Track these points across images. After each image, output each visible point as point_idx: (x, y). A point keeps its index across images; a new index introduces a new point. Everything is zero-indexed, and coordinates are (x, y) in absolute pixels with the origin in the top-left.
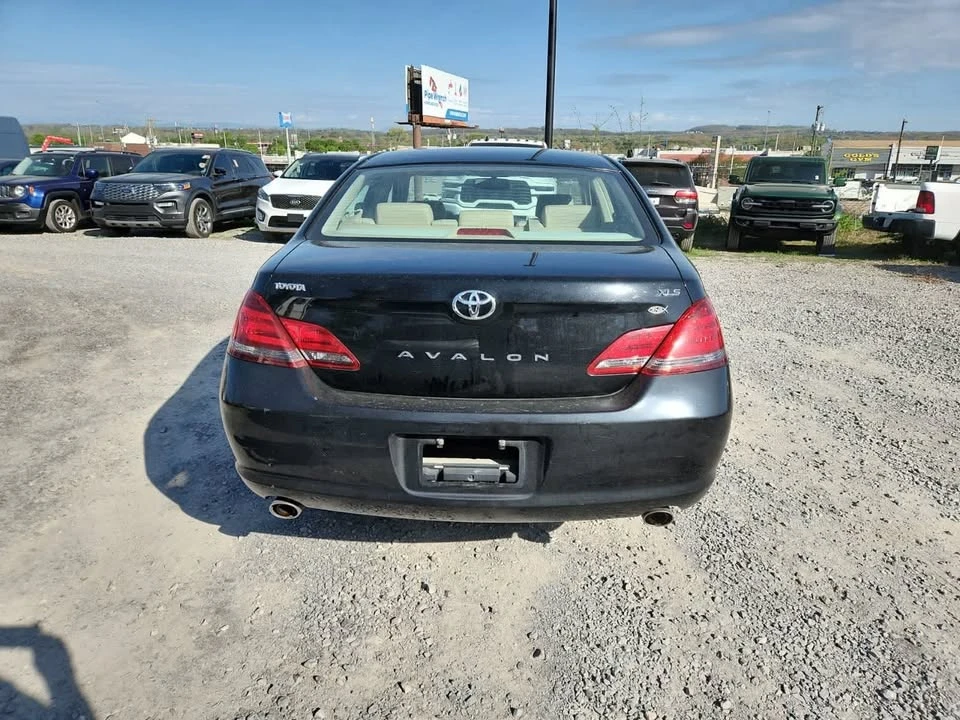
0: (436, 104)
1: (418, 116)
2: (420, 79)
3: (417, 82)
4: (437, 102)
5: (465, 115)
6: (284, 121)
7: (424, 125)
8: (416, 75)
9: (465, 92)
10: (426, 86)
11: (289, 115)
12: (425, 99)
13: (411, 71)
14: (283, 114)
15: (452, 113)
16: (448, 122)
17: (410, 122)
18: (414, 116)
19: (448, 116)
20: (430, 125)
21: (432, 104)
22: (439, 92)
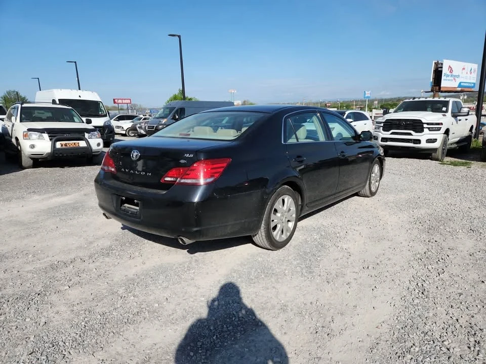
0: (452, 80)
1: (437, 88)
2: (442, 67)
3: (440, 69)
4: (452, 78)
5: (473, 85)
6: (366, 96)
7: (442, 92)
8: (440, 66)
9: (475, 71)
10: (445, 70)
11: (369, 92)
12: (443, 78)
13: (437, 64)
14: (366, 92)
15: (462, 84)
16: (459, 89)
17: (432, 91)
18: (435, 88)
19: (459, 86)
20: (445, 92)
21: (449, 80)
22: (454, 73)
